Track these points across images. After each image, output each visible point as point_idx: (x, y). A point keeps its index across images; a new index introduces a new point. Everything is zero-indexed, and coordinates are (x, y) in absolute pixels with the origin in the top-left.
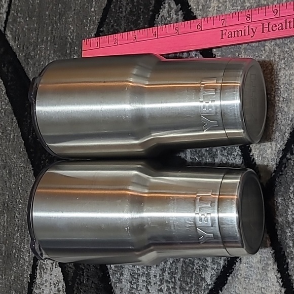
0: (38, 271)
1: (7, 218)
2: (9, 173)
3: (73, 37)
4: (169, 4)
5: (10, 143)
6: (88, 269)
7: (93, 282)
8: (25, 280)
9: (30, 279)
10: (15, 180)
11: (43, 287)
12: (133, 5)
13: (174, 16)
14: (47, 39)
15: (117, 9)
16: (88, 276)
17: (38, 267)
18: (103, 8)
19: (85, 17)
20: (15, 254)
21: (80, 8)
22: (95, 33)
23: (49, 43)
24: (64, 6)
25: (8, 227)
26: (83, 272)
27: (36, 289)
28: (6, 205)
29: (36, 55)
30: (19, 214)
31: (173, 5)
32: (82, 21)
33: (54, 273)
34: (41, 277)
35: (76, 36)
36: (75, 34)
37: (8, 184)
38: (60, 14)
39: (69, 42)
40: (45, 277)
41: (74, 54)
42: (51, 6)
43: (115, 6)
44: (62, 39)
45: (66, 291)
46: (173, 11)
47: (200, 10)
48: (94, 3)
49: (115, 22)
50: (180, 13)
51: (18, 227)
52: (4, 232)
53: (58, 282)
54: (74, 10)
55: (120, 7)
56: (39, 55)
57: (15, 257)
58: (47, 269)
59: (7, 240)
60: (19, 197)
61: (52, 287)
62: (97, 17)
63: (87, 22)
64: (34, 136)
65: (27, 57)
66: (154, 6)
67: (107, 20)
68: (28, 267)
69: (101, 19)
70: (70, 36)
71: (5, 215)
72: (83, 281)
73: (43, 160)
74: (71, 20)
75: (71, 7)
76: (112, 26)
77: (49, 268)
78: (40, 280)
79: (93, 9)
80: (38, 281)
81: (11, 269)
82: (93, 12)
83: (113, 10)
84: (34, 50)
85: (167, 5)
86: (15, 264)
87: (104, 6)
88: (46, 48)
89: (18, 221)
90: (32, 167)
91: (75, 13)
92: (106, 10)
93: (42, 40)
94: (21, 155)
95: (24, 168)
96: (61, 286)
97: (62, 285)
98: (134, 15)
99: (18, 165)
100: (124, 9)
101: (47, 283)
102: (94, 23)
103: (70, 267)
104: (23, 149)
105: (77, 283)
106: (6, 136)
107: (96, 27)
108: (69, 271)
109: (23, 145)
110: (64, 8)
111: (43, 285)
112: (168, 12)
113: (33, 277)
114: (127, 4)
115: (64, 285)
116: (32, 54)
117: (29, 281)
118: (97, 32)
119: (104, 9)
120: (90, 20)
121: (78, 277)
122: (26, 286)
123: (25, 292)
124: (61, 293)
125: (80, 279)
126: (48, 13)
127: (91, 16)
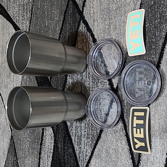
0: (45, 131)
4: (82, 25)
5: (32, 83)
8: (40, 135)
11: (46, 137)
12: (71, 26)
13: (84, 29)
17: (44, 129)
19: (55, 32)
21: (53, 29)
27: (44, 137)
31: (83, 25)
32: (54, 34)
33: (50, 131)
34: (45, 133)
38: (46, 32)
40: (47, 132)
42: (43, 29)
43: (64, 27)
46: (83, 27)
47: (92, 26)
49: (65, 33)
50: (86, 28)
53: (51, 134)
55: (66, 27)
61: (50, 136)
63: (56, 34)
66: (77, 26)
67: (62, 33)
68: (41, 130)
69: (60, 32)
74: (50, 33)
75: (50, 29)
76: (64, 34)
77: (48, 129)
79: (57, 29)
80: (45, 134)
81: (35, 131)
85: (81, 25)
87: (61, 27)
91: (51, 31)
92: (62, 29)
96: (52, 135)
98: (71, 30)
100: (68, 28)
106: (31, 80)
107: (59, 35)
108: (55, 129)
109: (37, 83)
110: (48, 29)
112: (82, 28)
113: (43, 133)
114: (69, 26)
117: (42, 135)
118: (59, 37)
122: (41, 137)
123: (41, 139)
124: (52, 138)
125: (58, 132)
126: (42, 31)
127: (57, 31)
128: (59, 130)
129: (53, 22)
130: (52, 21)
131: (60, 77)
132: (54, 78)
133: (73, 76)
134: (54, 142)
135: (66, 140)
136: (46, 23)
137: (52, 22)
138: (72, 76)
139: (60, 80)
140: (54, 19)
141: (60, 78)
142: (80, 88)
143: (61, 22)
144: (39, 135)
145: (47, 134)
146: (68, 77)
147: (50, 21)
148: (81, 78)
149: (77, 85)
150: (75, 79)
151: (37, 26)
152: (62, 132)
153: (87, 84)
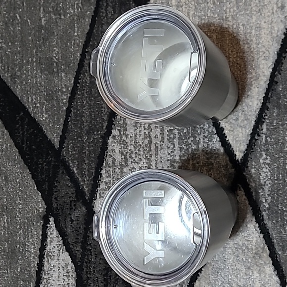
0: (46, 259)
1: (8, 219)
2: (5, 179)
3: (59, 57)
5: (4, 153)
6: (95, 249)
7: (101, 259)
8: (33, 269)
9: (38, 268)
10: (12, 184)
11: (52, 272)
14: (32, 60)
15: (100, 33)
16: (95, 254)
17: (45, 256)
18: (86, 32)
19: (69, 40)
20: (19, 248)
21: (63, 33)
22: (81, 53)
23: (35, 64)
24: (47, 32)
25: (9, 227)
26: (91, 252)
27: (45, 274)
28: (5, 208)
29: (22, 74)
30: (20, 213)
32: (66, 44)
33: (61, 258)
34: (48, 264)
35: (62, 57)
36: (60, 55)
37: (5, 189)
38: (43, 39)
39: (55, 62)
40: (53, 263)
41: (62, 72)
42: (33, 32)
43: (97, 31)
44: (47, 60)
45: (75, 271)
48: (76, 29)
51: (20, 225)
52: (5, 231)
53: (67, 265)
54: (58, 35)
56: (25, 74)
57: (19, 251)
58: (54, 256)
59: (9, 238)
60: (18, 199)
61: (62, 269)
62: (81, 40)
63: (72, 45)
64: (29, 144)
65: (13, 77)
67: (90, 43)
68: (34, 258)
69: (85, 41)
70: (55, 57)
71: (6, 216)
72: (91, 259)
73: (40, 164)
74: (55, 43)
75: (54, 33)
77: (56, 255)
78: (48, 267)
79: (76, 34)
80: (46, 267)
81: (17, 263)
82: (76, 36)
83: (96, 34)
84: (20, 70)
86: (20, 257)
87: (86, 31)
88: (32, 68)
89: (20, 219)
90: (30, 171)
91: (58, 38)
93: (28, 62)
94: (16, 162)
95: (21, 173)
96: (69, 268)
97: (71, 266)
99: (14, 171)
101: (56, 268)
102: (78, 45)
103: (77, 251)
104: (17, 156)
105: (86, 262)
107: (81, 49)
108: (76, 254)
109: (17, 154)
110: (47, 34)
111: (51, 270)
113: (40, 265)
115: (73, 266)
116: (19, 74)
117: (37, 269)
118: (82, 53)
119: (87, 34)
120: (74, 43)
121: (86, 257)
122: (34, 275)
123: (34, 280)
124: (70, 274)
125: (88, 259)
126: (30, 38)
127: (75, 40)
128: (91, 254)
129: (63, 17)
130: (60, 15)
131: (88, 138)
132: (72, 143)
133: (124, 137)
134: (74, 282)
135: (110, 276)
136: (40, 20)
137: (60, 18)
138: (121, 137)
139: (89, 147)
140: (65, 12)
141: (89, 142)
142: (143, 163)
143: (87, 20)
144: (27, 271)
145: (54, 266)
146: (111, 140)
147: (55, 15)
148: (147, 141)
149: (136, 157)
150: (131, 144)
151: (13, 25)
152: (98, 259)
153: (167, 154)
